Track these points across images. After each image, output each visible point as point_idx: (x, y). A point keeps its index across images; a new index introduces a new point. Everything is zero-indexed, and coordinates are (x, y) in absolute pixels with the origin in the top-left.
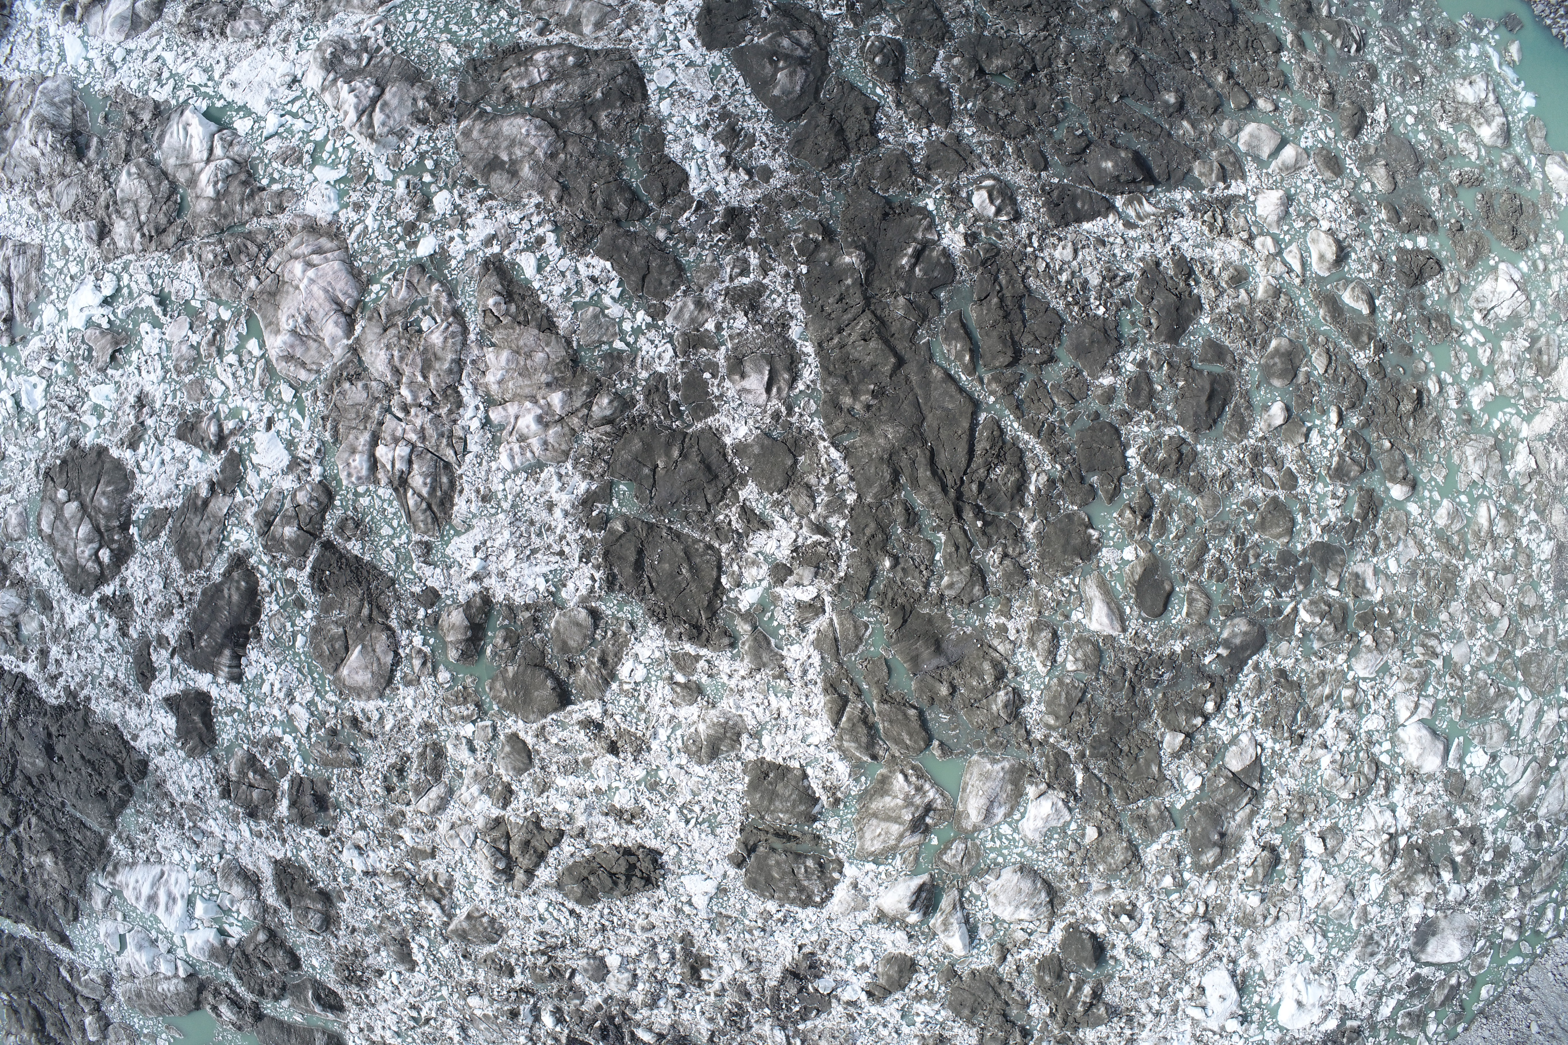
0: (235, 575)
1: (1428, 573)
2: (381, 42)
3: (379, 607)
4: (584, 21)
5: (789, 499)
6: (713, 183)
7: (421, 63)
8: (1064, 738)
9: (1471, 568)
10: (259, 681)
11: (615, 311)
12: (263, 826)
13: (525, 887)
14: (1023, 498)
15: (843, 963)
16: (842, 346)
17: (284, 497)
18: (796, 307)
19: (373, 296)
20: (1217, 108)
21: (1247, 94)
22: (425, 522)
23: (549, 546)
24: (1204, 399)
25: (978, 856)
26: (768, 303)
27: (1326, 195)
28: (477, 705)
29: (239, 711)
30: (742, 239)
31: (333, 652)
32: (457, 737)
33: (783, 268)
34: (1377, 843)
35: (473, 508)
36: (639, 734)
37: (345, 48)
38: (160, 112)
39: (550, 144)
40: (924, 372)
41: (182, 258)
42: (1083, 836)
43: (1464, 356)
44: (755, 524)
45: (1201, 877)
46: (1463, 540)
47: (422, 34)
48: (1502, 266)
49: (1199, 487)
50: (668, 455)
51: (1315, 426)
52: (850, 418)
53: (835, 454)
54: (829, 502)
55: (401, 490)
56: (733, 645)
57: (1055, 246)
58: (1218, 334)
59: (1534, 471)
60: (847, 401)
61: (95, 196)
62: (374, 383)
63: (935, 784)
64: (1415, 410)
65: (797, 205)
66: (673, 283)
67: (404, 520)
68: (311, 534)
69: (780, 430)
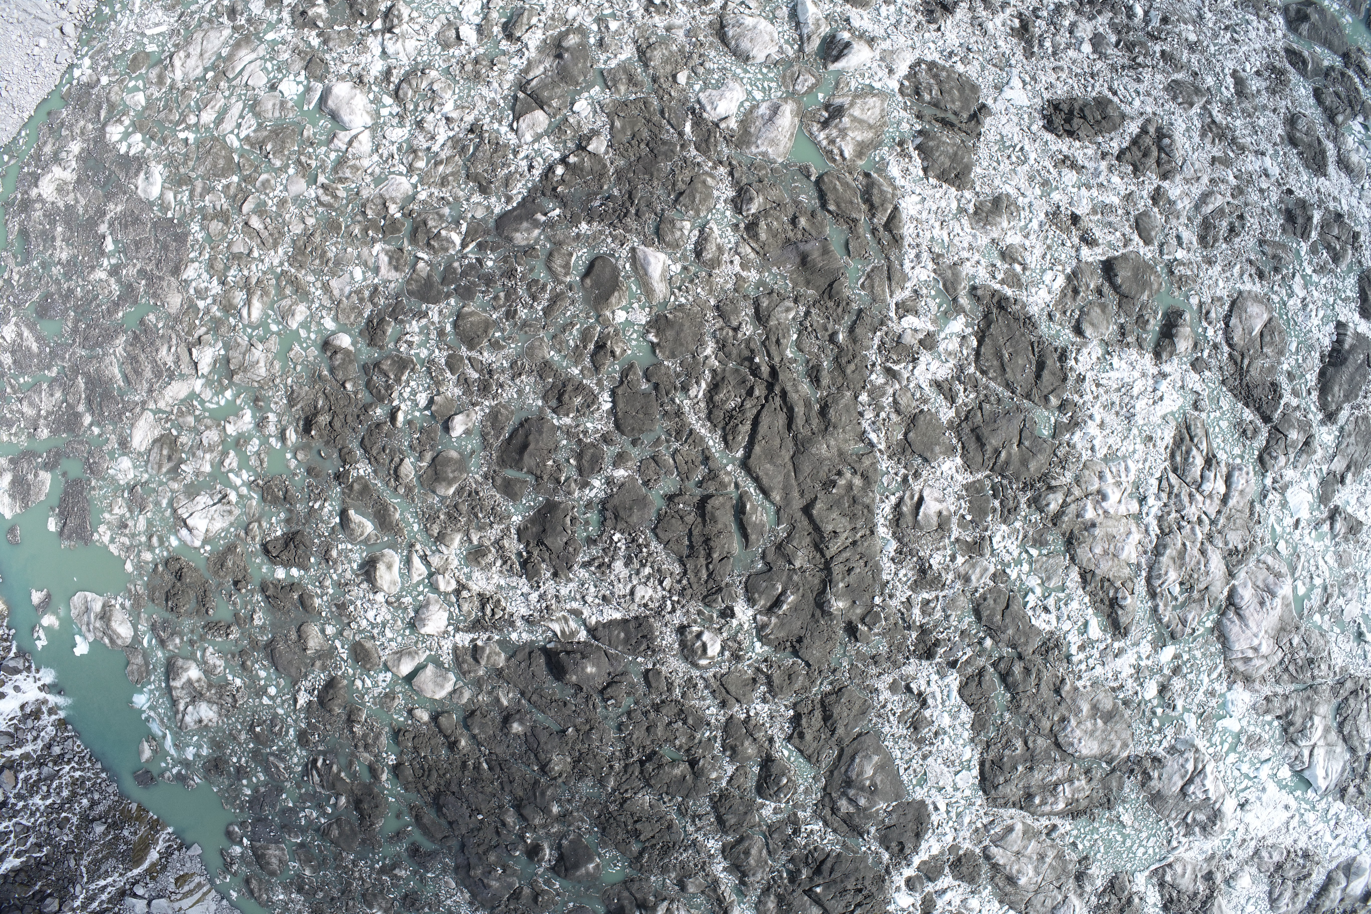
0: (1334, 408)
1: (322, 263)
3: (1236, 363)
4: (1021, 835)
5: (915, 404)
6: (940, 682)
7: (1148, 810)
8: (698, 164)
9: (276, 262)
10: (1325, 321)
11: (1033, 582)
12: (1331, 206)
13: (1148, 121)
14: (713, 378)
15: (904, 10)
16: (854, 530)
17: (1293, 464)
18: (888, 568)
19: (1211, 618)
20: (470, 715)
21: (438, 727)
22: (1196, 427)
23: (1106, 392)
24: (532, 447)
25: (784, 77)
27: (374, 626)
28: (1173, 273)
30: (924, 632)
31: (1271, 333)
32: (1189, 251)
33: (894, 603)
34: (405, 26)
35: (1159, 433)
36: (1054, 227)
37: (1203, 829)
38: (1341, 792)
39: (1064, 729)
40: (786, 499)
41: (1342, 669)
42: (689, 77)
43: (253, 462)
45: (581, 24)
46: (280, 289)
47: (1144, 835)
48: (198, 544)
49: (545, 368)
50: (1009, 454)
51: (421, 411)
52: (856, 467)
53: (873, 436)
54: (882, 396)
55: (1210, 456)
56: (974, 288)
57: (651, 599)
58: (506, 505)
59: (194, 346)
60: (857, 481)
62: (1220, 545)
63: (817, 144)
64: (314, 416)
65: (873, 657)
66: (985, 599)
67: (1211, 430)
68: (1278, 430)
69: (915, 463)
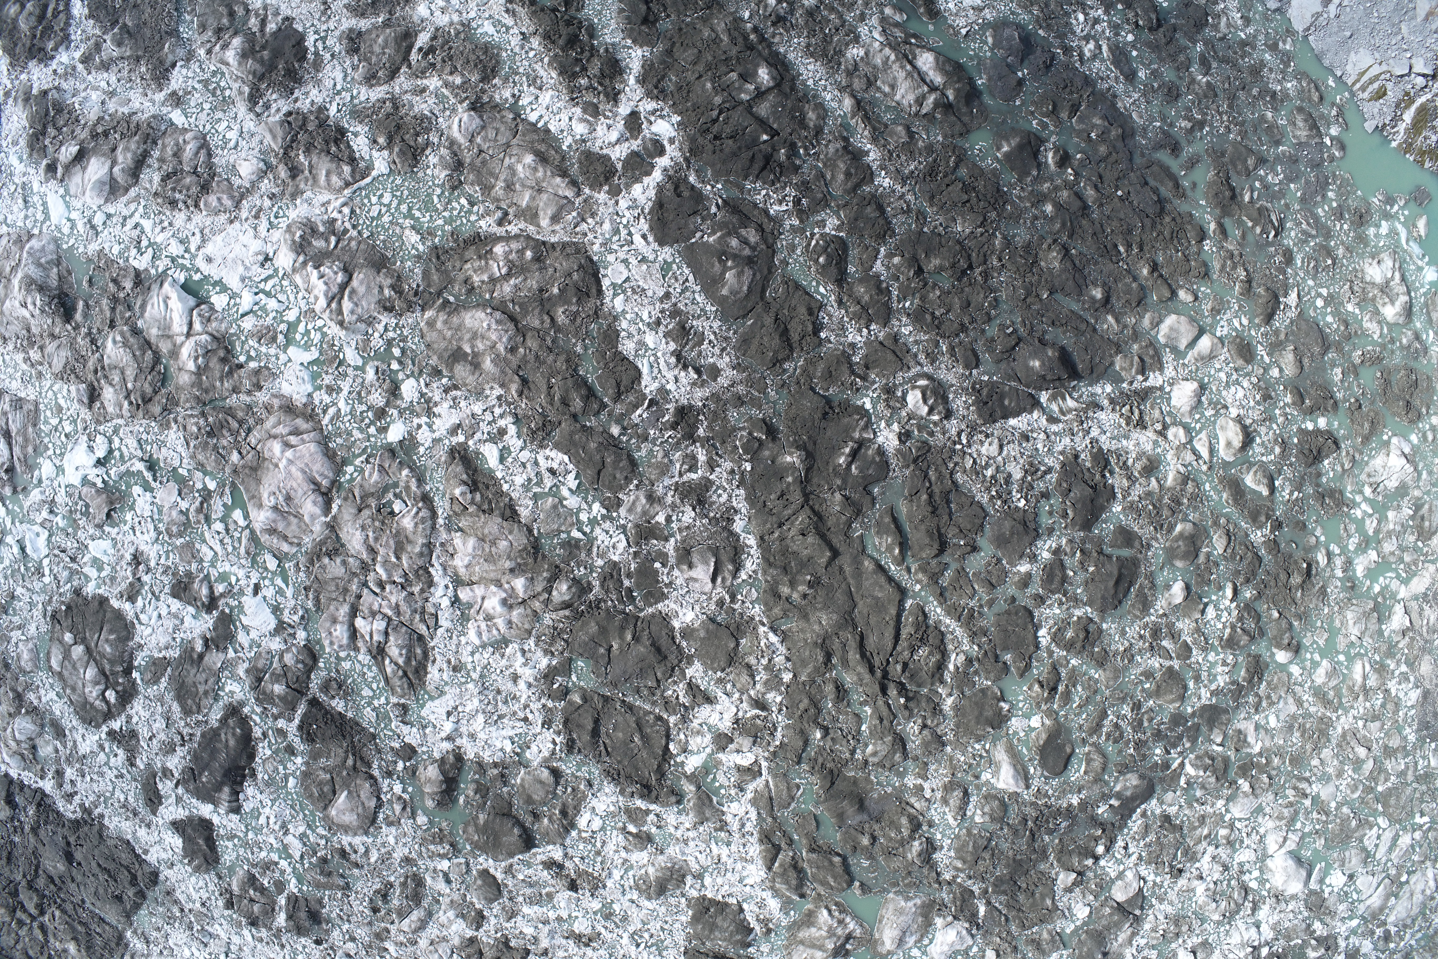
0: (231, 722)
1: (1304, 725)
2: (348, 225)
3: (362, 759)
4: (541, 214)
5: (731, 677)
6: (664, 381)
7: (386, 249)
8: (970, 878)
9: (1343, 719)
10: (256, 814)
11: (572, 502)
12: (264, 933)
14: (942, 675)
16: (782, 539)
17: (273, 657)
18: (741, 504)
20: (1141, 302)
21: (1169, 285)
22: (401, 687)
23: (515, 713)
24: (1111, 583)
26: (714, 498)
27: (1237, 382)
28: (452, 845)
29: (239, 838)
30: (691, 436)
31: (322, 795)
32: (435, 870)
33: (728, 465)
34: (1242, 954)
35: (445, 677)
36: (596, 874)
37: (314, 231)
38: (139, 279)
39: (510, 339)
40: (857, 564)
41: (168, 427)
43: (1352, 528)
44: (700, 699)
46: (1339, 695)
47: (386, 219)
48: (1395, 440)
49: (1102, 661)
50: (622, 638)
51: (1211, 601)
52: (787, 606)
53: (773, 638)
54: (768, 680)
55: (379, 658)
57: (982, 443)
58: (1128, 521)
60: (785, 590)
61: (83, 359)
62: (351, 560)
63: (855, 917)
64: (1304, 582)
65: (743, 403)
66: (626, 478)
67: (382, 684)
68: (298, 692)
69: (724, 615)
